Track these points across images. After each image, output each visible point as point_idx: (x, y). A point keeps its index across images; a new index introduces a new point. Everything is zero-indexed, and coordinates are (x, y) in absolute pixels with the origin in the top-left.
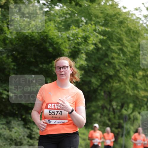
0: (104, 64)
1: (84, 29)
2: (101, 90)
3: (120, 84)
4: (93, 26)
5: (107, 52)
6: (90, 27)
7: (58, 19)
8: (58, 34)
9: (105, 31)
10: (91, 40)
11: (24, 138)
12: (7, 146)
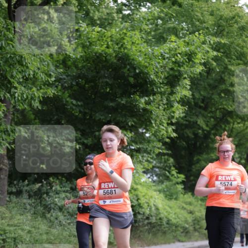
0: (219, 95)
1: (187, 41)
2: (215, 135)
3: (244, 124)
4: (202, 37)
5: (223, 76)
6: (197, 38)
7: (146, 27)
8: (148, 49)
9: (220, 43)
10: (197, 58)
12: (73, 225)
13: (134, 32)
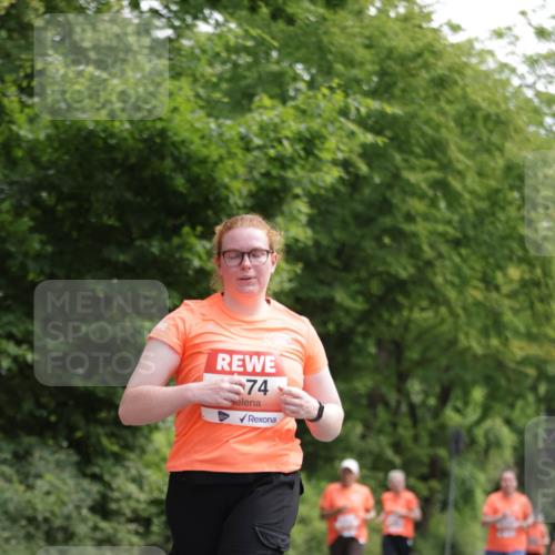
0: (378, 239)
1: (303, 107)
2: (365, 335)
3: (437, 313)
4: (339, 97)
5: (388, 194)
6: (328, 101)
7: (209, 70)
8: (208, 123)
9: (383, 114)
10: (328, 150)
11: (80, 514)
12: (18, 543)
13: (177, 83)
